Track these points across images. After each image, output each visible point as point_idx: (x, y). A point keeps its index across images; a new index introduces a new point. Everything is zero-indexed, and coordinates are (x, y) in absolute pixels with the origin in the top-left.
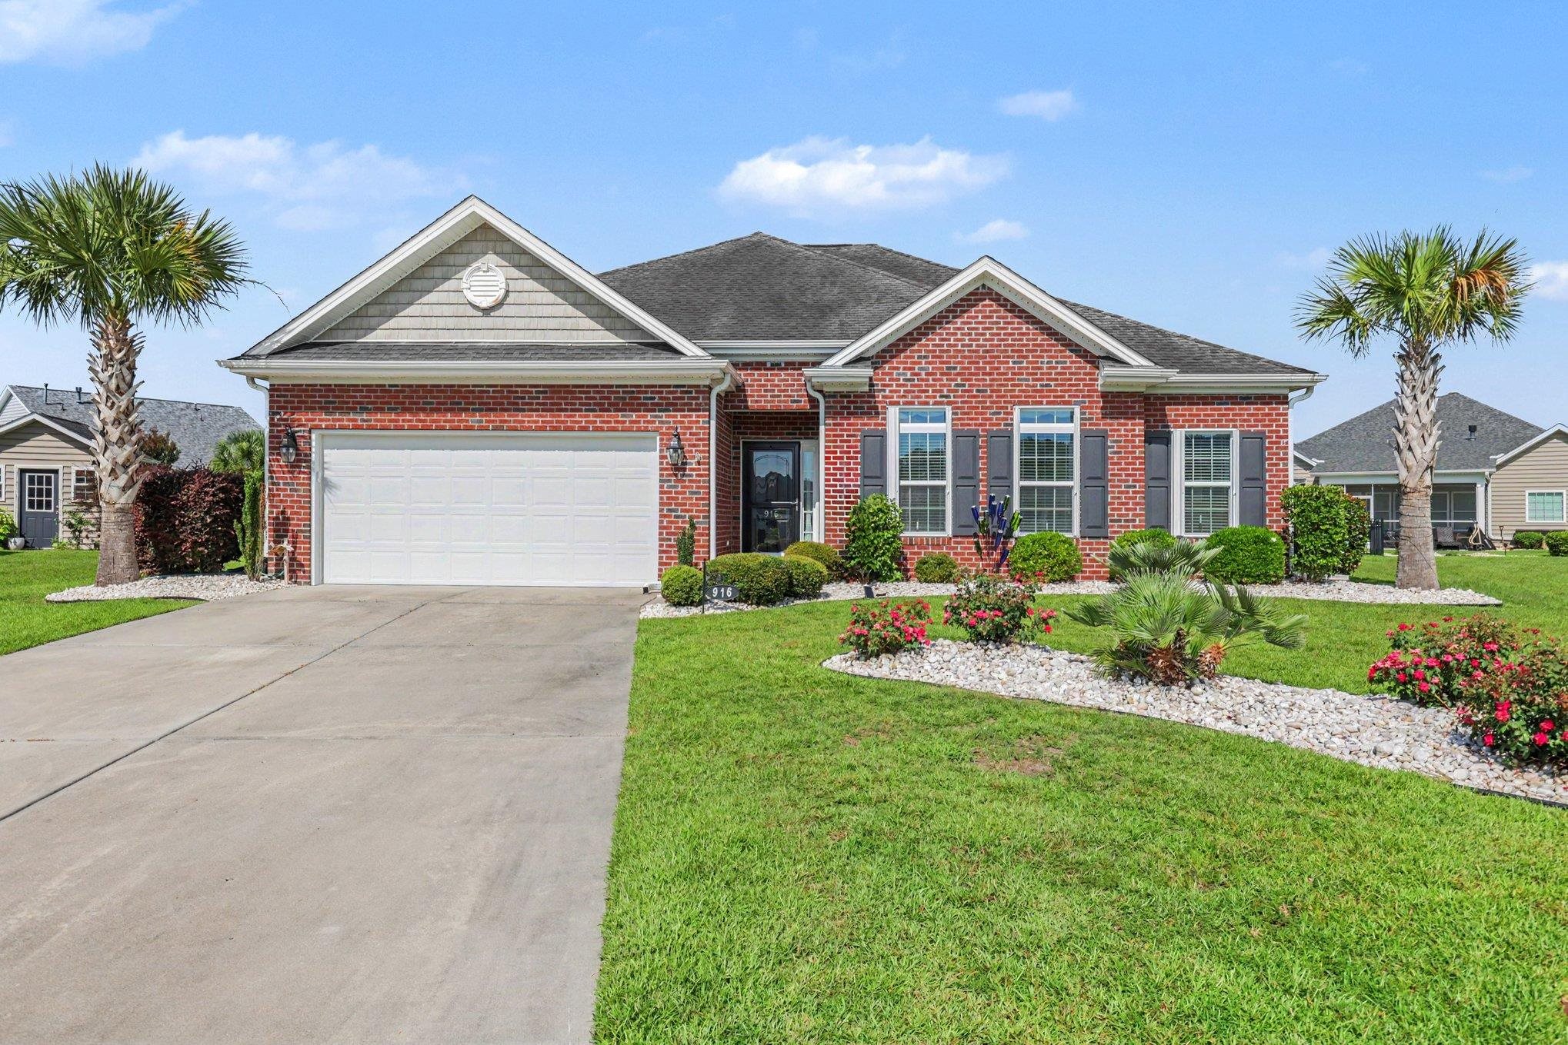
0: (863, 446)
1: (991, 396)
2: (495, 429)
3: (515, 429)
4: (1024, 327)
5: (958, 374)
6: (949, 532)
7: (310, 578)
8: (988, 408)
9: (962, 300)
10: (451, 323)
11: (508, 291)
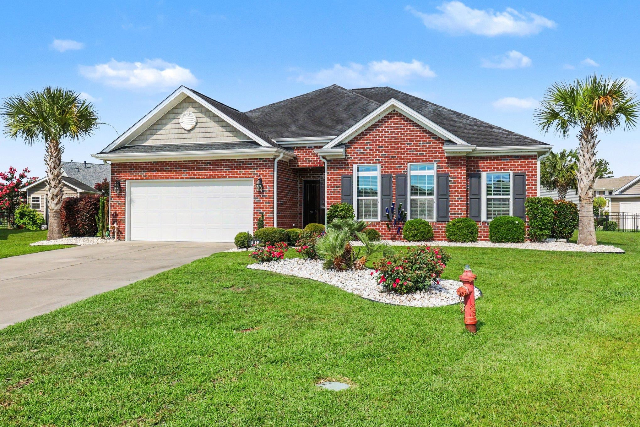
0: (343, 182)
1: (397, 159)
2: (192, 178)
3: (199, 178)
4: (412, 128)
5: (383, 150)
6: (379, 219)
7: (125, 238)
8: (396, 164)
9: (385, 117)
10: (176, 136)
11: (197, 123)
